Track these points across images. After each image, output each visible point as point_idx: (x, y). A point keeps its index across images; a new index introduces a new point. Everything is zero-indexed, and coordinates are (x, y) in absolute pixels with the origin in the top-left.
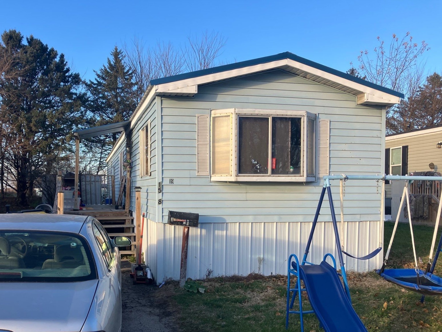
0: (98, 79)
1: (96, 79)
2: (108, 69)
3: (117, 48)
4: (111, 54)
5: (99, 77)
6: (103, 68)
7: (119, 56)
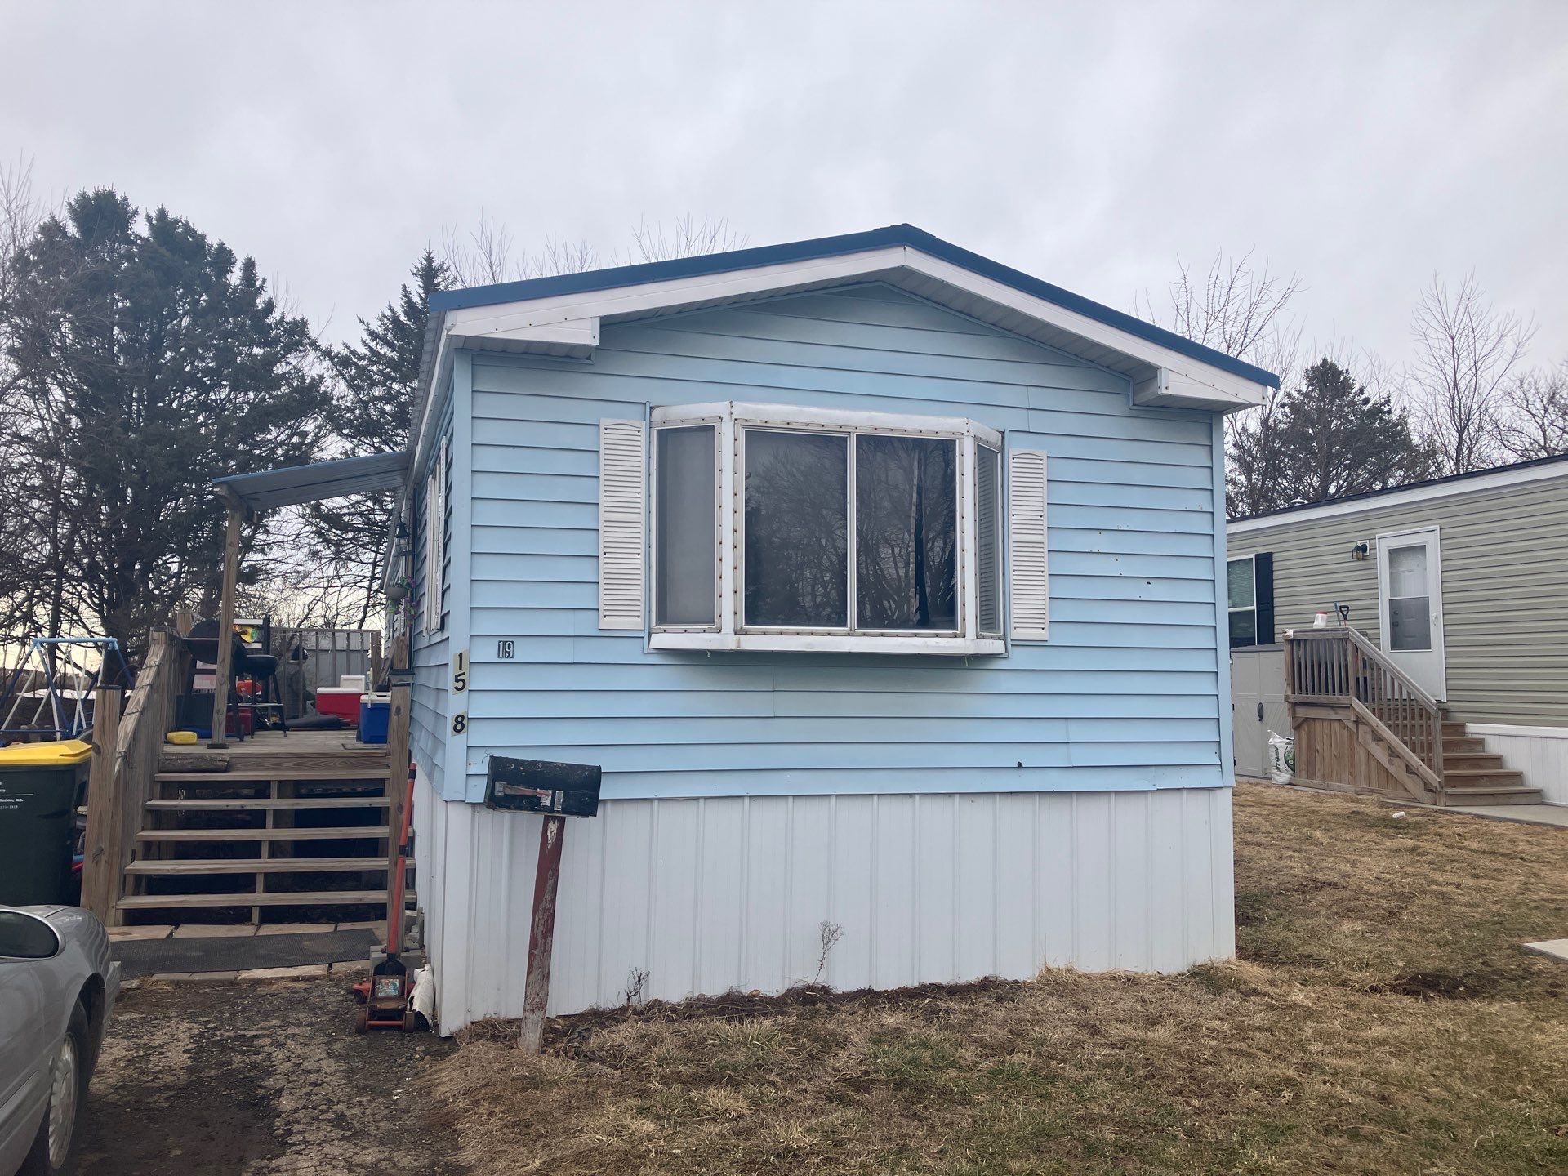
0: (373, 344)
1: (364, 342)
2: (403, 318)
3: (432, 255)
4: (414, 274)
5: (374, 339)
6: (388, 313)
7: (439, 280)
